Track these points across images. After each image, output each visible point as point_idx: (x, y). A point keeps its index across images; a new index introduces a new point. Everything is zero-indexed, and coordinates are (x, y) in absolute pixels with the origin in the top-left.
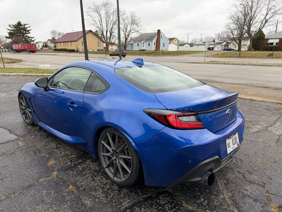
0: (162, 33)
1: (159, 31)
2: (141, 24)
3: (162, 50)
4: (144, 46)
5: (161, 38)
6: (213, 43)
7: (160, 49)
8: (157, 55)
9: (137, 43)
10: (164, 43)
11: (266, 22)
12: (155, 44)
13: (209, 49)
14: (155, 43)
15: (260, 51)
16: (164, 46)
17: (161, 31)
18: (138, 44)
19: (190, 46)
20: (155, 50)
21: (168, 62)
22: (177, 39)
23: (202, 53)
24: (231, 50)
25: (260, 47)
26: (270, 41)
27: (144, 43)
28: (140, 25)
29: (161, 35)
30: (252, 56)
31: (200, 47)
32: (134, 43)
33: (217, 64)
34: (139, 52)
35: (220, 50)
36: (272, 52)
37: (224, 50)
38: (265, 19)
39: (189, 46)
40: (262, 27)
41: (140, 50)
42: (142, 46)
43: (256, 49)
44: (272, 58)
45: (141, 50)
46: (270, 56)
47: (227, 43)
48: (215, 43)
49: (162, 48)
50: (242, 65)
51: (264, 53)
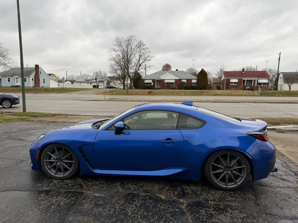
0: (41, 69)
1: (37, 66)
2: (9, 56)
3: (43, 87)
4: (17, 82)
5: (41, 73)
6: (95, 81)
7: (40, 85)
8: (39, 92)
9: (7, 78)
10: (44, 79)
11: (140, 65)
12: (33, 80)
13: (94, 86)
14: (33, 78)
15: (140, 89)
16: (44, 82)
17: (39, 67)
18: (9, 79)
19: (72, 83)
20: (33, 87)
21: (63, 100)
22: (55, 75)
23: (90, 90)
24: (113, 88)
25: (139, 86)
26: (146, 81)
27: (17, 78)
28: (9, 58)
29: (40, 71)
30: (137, 93)
31: (83, 84)
32: (3, 78)
33: (117, 101)
34: (12, 88)
35: (102, 87)
36: (151, 90)
37: (107, 88)
38: (138, 63)
39: (70, 83)
40: (138, 69)
41: (12, 86)
42: (16, 82)
43: (136, 88)
44: (152, 95)
45: (14, 86)
46: (149, 93)
47: (108, 81)
48: (98, 80)
49: (42, 84)
50: (139, 101)
51: (145, 91)
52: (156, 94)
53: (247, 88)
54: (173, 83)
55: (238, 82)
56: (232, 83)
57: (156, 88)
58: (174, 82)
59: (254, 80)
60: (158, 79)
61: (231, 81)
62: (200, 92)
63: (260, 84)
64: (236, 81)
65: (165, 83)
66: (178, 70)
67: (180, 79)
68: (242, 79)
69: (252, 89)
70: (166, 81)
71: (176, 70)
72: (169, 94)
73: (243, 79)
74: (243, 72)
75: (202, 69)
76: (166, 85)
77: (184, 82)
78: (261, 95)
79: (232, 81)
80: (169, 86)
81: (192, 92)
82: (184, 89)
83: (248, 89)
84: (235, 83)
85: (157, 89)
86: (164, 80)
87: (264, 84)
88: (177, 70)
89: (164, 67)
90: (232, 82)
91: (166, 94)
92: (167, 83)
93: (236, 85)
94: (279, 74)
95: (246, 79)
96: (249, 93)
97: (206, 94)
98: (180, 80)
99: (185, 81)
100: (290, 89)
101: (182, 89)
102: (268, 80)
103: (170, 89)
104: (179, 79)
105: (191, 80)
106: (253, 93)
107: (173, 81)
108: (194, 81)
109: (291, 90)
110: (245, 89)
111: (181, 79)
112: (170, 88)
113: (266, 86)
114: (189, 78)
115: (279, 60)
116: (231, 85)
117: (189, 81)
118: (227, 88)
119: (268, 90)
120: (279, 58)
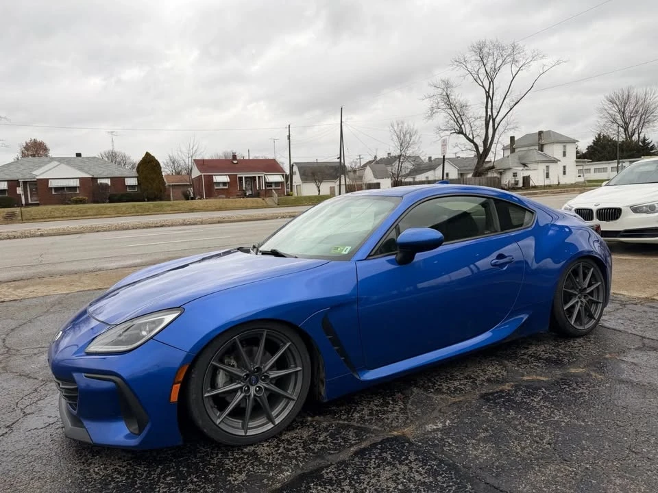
44: (22, 221)
46: (10, 218)
52: (33, 219)
53: (247, 194)
54: (74, 188)
55: (229, 181)
56: (218, 184)
57: (24, 202)
58: (78, 185)
59: (259, 177)
60: (28, 177)
61: (215, 181)
62: (154, 206)
63: (269, 184)
64: (226, 179)
65: (51, 188)
66: (82, 156)
67: (92, 178)
68: (236, 175)
69: (257, 194)
70: (52, 184)
71: (75, 156)
72: (74, 216)
73: (238, 176)
74: (235, 162)
75: (147, 153)
76: (53, 193)
77: (107, 185)
78: (279, 204)
79: (217, 179)
80: (63, 196)
81: (134, 207)
82: (108, 201)
83: (250, 196)
84: (224, 184)
85: (27, 205)
86: (47, 180)
87: (277, 184)
88: (79, 155)
89: (27, 148)
90: (218, 181)
91: (63, 217)
92: (57, 189)
93: (227, 187)
94: (293, 166)
95: (244, 176)
96: (257, 202)
97: (169, 208)
98: (94, 179)
99: (108, 182)
100: (319, 191)
101: (104, 202)
102: (283, 175)
103: (68, 204)
104: (91, 176)
105: (123, 179)
106: (263, 201)
107: (76, 183)
108: (132, 182)
109: (321, 194)
110: (244, 195)
111: (95, 176)
112: (70, 200)
113: (280, 188)
114: (117, 174)
115: (289, 139)
116: (216, 188)
117: (118, 181)
118: (210, 194)
119: (284, 196)
120: (289, 136)
